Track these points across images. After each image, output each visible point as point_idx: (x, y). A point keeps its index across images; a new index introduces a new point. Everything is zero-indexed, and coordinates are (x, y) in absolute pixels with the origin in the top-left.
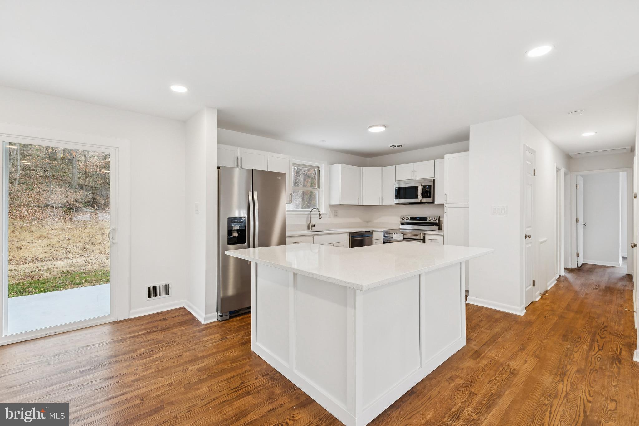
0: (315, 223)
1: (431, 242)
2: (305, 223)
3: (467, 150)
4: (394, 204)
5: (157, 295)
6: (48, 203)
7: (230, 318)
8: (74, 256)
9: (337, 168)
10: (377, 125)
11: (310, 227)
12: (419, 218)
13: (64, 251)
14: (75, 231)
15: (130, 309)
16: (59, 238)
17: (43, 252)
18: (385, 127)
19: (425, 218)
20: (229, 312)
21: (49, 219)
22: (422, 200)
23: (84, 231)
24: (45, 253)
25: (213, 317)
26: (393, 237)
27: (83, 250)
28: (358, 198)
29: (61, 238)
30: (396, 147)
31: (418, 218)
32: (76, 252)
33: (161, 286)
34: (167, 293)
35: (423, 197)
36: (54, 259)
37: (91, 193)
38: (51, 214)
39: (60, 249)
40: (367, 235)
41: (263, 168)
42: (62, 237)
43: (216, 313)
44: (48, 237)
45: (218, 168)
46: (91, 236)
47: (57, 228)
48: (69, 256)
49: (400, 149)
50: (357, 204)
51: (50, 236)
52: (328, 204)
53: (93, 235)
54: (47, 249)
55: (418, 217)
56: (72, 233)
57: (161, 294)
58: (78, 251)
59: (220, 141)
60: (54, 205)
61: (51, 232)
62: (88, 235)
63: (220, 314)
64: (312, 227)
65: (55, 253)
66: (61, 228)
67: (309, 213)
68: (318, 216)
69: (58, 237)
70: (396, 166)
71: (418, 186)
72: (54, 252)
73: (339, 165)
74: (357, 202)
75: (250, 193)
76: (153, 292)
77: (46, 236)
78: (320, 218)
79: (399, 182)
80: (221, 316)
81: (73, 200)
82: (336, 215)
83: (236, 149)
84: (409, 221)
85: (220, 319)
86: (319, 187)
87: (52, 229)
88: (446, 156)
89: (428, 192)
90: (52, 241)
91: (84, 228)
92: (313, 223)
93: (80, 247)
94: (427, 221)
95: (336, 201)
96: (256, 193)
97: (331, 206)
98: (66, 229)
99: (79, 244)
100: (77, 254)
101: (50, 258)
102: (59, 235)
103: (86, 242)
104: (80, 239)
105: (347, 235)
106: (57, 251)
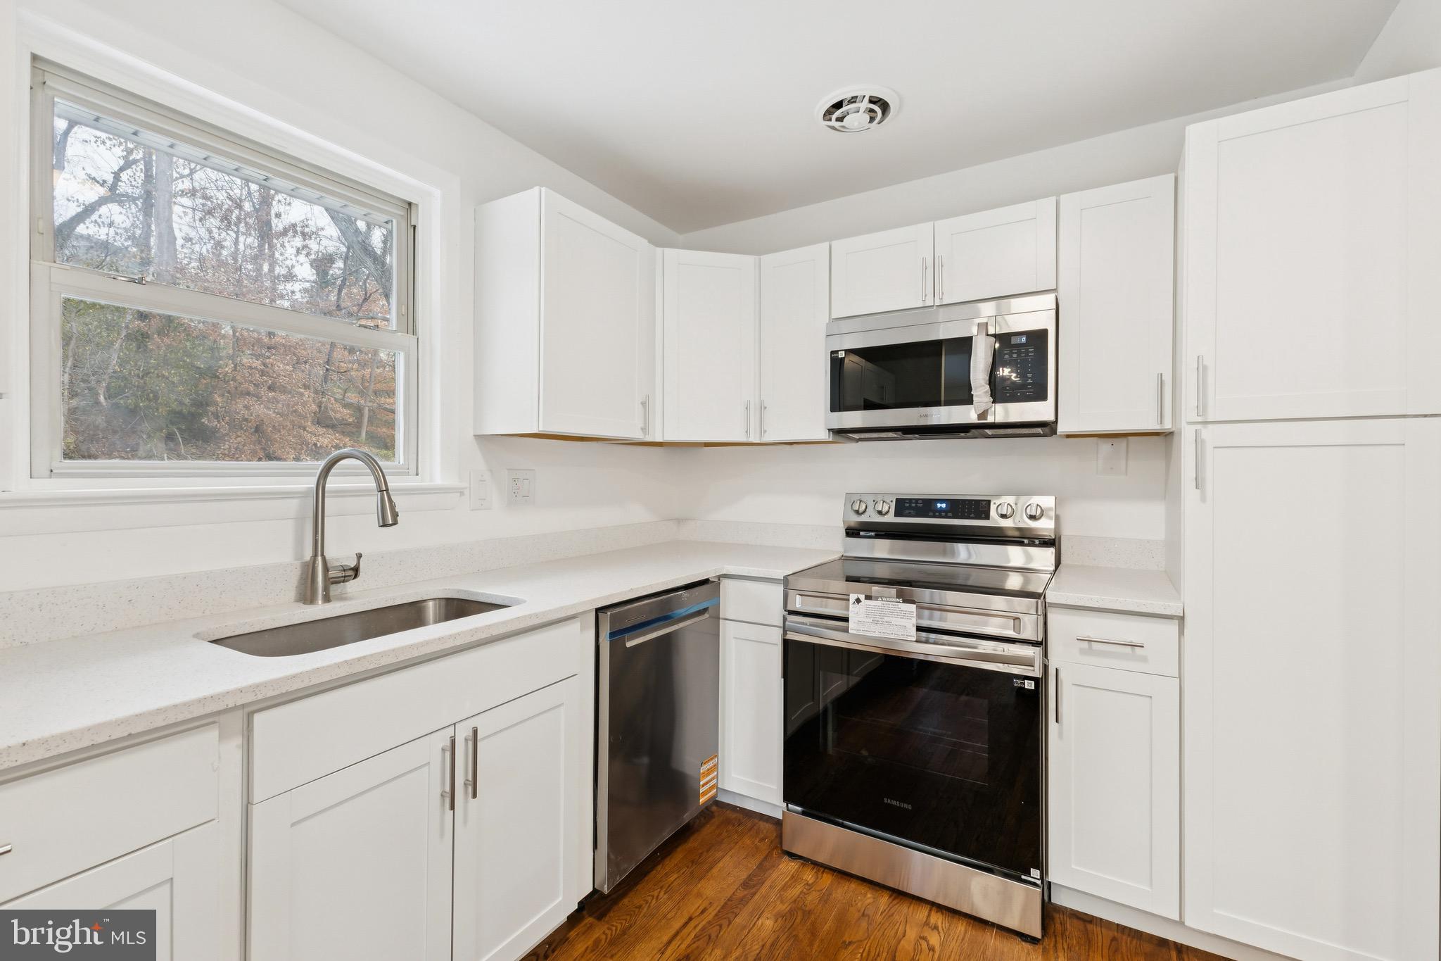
0: (359, 556)
2: (282, 557)
4: (824, 435)
11: (320, 580)
12: (944, 506)
19: (979, 508)
22: (988, 412)
26: (846, 620)
28: (643, 404)
31: (939, 505)
35: (998, 392)
40: (691, 602)
50: (638, 435)
52: (472, 434)
55: (942, 501)
64: (330, 582)
67: (311, 482)
68: (373, 502)
70: (834, 243)
71: (970, 338)
74: (639, 423)
78: (388, 518)
84: (890, 518)
86: (409, 321)
92: (338, 552)
94: (995, 522)
105: (582, 629)
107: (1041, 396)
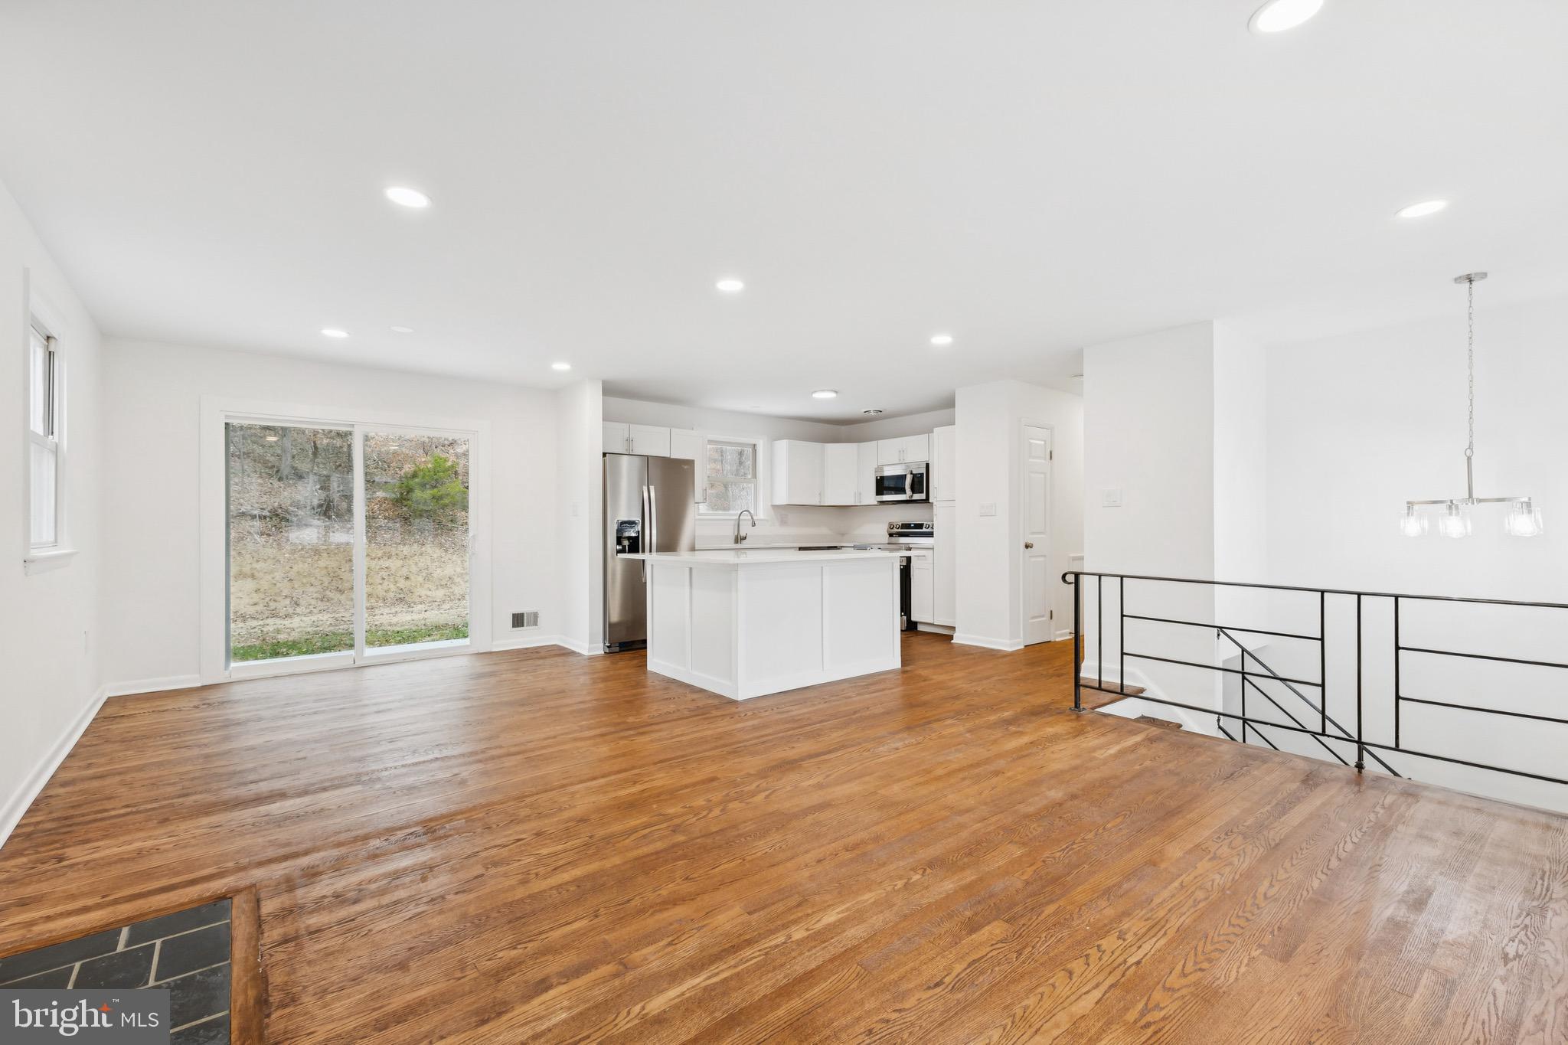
0: (748, 533)
1: (918, 559)
2: (731, 533)
3: (953, 423)
4: (876, 503)
5: (523, 626)
6: (243, 509)
7: (620, 651)
8: (308, 611)
9: (783, 446)
10: (823, 391)
11: (739, 539)
12: (913, 526)
13: (287, 601)
14: (301, 566)
15: (492, 640)
16: (273, 578)
17: (251, 603)
18: (836, 392)
19: (920, 526)
20: (620, 644)
21: (248, 539)
22: (912, 496)
23: (316, 565)
24: (255, 604)
25: (599, 649)
27: (322, 601)
29: (278, 578)
30: (872, 413)
32: (310, 605)
33: (528, 614)
34: (535, 623)
35: (914, 490)
36: (275, 616)
37: (319, 489)
38: (252, 532)
39: (279, 599)
41: (663, 452)
42: (278, 575)
43: (602, 645)
44: (253, 576)
45: (604, 455)
46: (332, 574)
47: (266, 558)
48: (298, 610)
49: (880, 415)
50: (818, 504)
51: (256, 574)
52: (770, 504)
53: (334, 572)
54: (256, 598)
55: (912, 524)
56: (295, 568)
57: (528, 625)
58: (313, 602)
59: (607, 417)
60: (256, 512)
61: (258, 566)
62: (324, 572)
63: (608, 644)
64: (741, 540)
65: (273, 605)
66: (274, 559)
67: (737, 517)
68: (750, 522)
69: (272, 575)
70: (878, 441)
71: (906, 475)
72: (271, 604)
73: (785, 441)
75: (645, 488)
76: (518, 620)
77: (249, 573)
78: (754, 525)
79: (880, 468)
80: (608, 647)
81: (289, 502)
82: (783, 522)
83: (625, 426)
84: (900, 530)
85: (607, 650)
86: (755, 476)
87: (258, 561)
88: (935, 430)
89: (920, 482)
90: (261, 582)
91: (316, 558)
92: (743, 534)
93: (315, 595)
94: (924, 530)
95: (782, 499)
96: (652, 488)
97: (775, 507)
98: (282, 560)
99: (312, 589)
100: (312, 607)
101: (267, 613)
102: (271, 572)
103: (324, 585)
104: (313, 580)
106: (275, 601)
107: (922, 492)
